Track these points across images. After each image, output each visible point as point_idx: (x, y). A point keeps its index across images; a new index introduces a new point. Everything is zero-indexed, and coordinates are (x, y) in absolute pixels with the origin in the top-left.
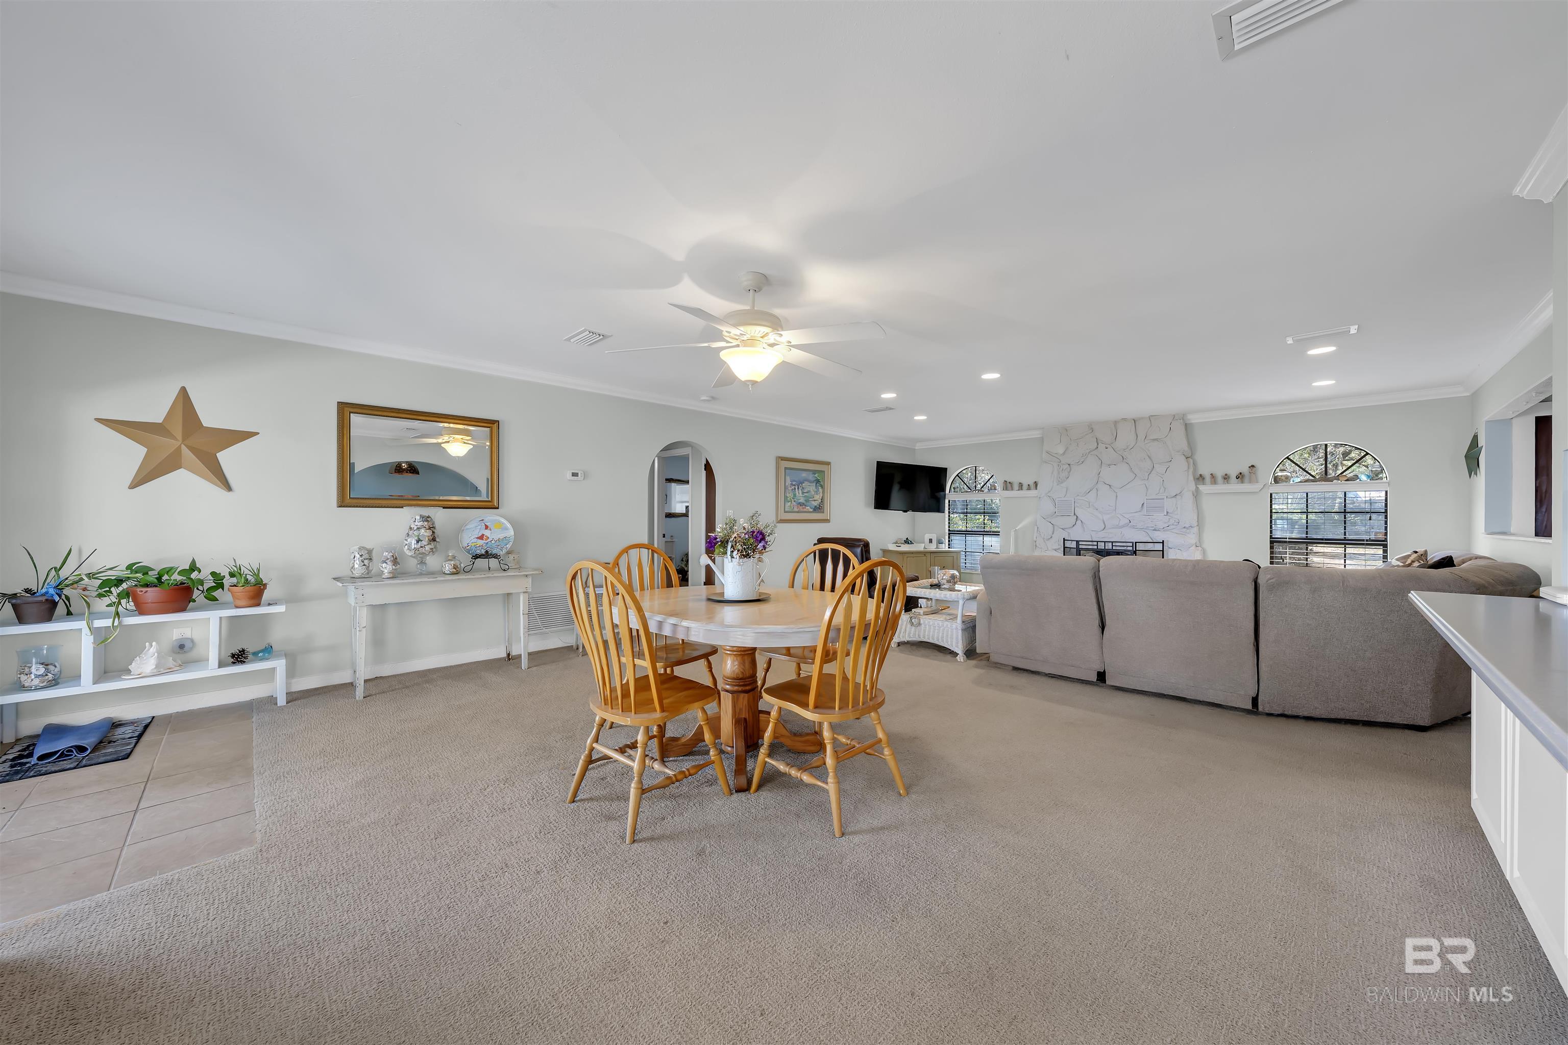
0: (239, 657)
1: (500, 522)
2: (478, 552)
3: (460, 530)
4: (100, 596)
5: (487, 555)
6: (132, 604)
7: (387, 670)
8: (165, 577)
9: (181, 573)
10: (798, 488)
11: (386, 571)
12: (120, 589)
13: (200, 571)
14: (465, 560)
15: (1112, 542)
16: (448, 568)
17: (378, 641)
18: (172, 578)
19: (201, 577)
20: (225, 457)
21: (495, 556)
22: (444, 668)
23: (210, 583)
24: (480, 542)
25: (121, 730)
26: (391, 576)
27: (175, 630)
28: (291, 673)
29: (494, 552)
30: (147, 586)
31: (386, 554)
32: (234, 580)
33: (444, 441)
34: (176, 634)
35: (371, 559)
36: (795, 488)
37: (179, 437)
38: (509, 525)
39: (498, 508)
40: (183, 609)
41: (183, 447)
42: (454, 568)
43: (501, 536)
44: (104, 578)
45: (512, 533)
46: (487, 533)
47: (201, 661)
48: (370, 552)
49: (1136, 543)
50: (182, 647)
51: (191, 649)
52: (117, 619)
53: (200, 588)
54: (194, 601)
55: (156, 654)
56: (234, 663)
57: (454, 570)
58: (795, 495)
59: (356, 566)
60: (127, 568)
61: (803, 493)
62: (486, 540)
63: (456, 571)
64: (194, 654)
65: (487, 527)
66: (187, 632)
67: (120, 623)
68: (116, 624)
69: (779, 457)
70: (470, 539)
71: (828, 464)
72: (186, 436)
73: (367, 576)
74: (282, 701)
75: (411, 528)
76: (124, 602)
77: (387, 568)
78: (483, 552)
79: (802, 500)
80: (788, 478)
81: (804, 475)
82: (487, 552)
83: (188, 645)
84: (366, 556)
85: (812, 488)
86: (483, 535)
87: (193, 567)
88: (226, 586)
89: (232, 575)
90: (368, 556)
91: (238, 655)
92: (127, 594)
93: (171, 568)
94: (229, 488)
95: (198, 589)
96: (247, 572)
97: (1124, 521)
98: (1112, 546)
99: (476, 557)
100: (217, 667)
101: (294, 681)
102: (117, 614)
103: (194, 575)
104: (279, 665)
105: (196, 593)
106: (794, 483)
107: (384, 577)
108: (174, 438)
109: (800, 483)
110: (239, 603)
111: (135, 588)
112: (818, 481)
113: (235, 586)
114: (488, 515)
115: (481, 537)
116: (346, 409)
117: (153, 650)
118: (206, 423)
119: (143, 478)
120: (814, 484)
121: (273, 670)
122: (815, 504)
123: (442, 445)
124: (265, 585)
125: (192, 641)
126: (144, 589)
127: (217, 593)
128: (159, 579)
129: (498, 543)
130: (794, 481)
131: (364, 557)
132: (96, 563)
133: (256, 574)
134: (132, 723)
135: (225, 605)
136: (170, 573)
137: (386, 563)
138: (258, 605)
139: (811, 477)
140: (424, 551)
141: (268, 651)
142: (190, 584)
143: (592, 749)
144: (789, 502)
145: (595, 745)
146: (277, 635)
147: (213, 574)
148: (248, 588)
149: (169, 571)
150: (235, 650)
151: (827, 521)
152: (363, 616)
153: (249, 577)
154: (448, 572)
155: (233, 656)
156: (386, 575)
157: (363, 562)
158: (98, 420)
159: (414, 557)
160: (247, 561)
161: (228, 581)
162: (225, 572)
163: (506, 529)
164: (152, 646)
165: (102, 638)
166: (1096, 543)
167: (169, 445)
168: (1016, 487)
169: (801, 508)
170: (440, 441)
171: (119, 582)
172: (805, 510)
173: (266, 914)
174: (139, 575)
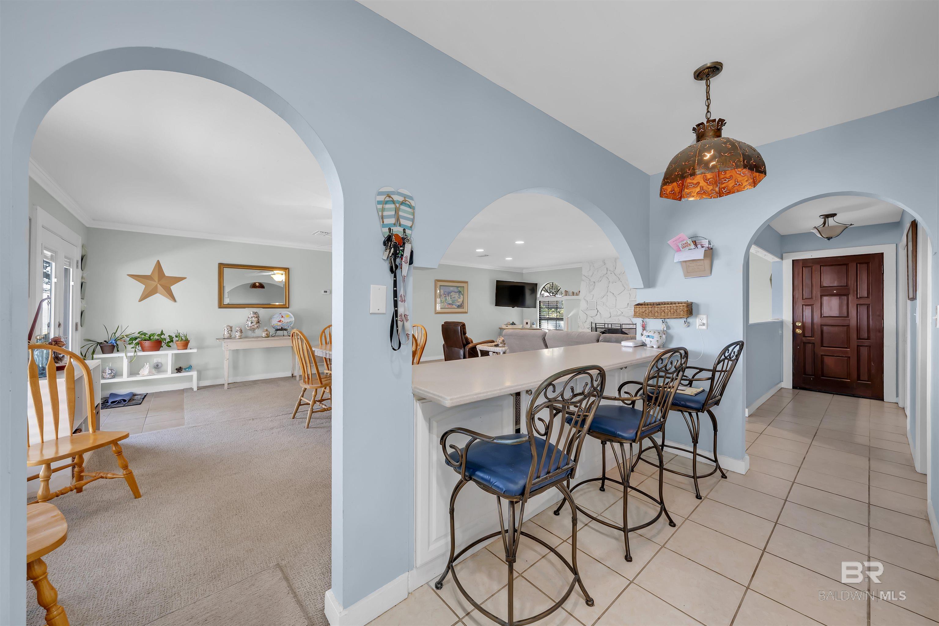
0: (179, 370)
1: (288, 314)
2: (278, 328)
3: (271, 318)
4: (130, 344)
5: (282, 329)
6: (140, 347)
7: (239, 379)
8: (152, 337)
9: (158, 335)
10: (448, 296)
11: (237, 336)
12: (136, 341)
13: (164, 335)
14: (272, 331)
15: (611, 324)
16: (264, 335)
17: (235, 366)
18: (154, 337)
19: (165, 337)
20: (174, 288)
21: (286, 330)
22: (264, 380)
23: (168, 340)
24: (279, 323)
25: (136, 397)
26: (240, 338)
27: (155, 359)
28: (199, 379)
29: (285, 328)
30: (145, 340)
31: (237, 328)
32: (177, 339)
33: (272, 274)
34: (155, 361)
35: (231, 330)
36: (446, 296)
37: (157, 280)
38: (292, 316)
39: (288, 308)
40: (158, 350)
41: (158, 285)
42: (267, 335)
43: (289, 321)
44: (131, 337)
45: (294, 319)
46: (282, 319)
47: (165, 371)
48: (231, 327)
49: (622, 324)
50: (157, 365)
51: (161, 366)
52: (135, 353)
53: (165, 342)
54: (162, 347)
55: (149, 367)
56: (177, 372)
57: (267, 336)
58: (446, 299)
59: (225, 334)
60: (138, 333)
61: (451, 298)
62: (282, 322)
63: (268, 336)
64: (162, 369)
65: (282, 317)
66: (160, 360)
67: (136, 354)
68: (135, 355)
69: (437, 280)
70: (275, 322)
71: (467, 282)
72: (159, 280)
73: (230, 338)
74: (195, 389)
75: (249, 317)
76: (137, 346)
77: (238, 334)
78: (280, 328)
79: (450, 302)
80: (442, 291)
81: (452, 289)
82: (282, 328)
83: (160, 365)
84: (230, 329)
85: (457, 295)
86: (281, 320)
87: (162, 333)
88: (174, 341)
89: (176, 337)
90: (231, 329)
91: (179, 369)
92: (138, 344)
93: (154, 334)
94: (175, 301)
95: (164, 342)
96: (182, 335)
97: (619, 313)
98: (611, 326)
99: (277, 330)
100: (171, 373)
101: (200, 382)
102: (135, 351)
103: (162, 337)
104: (194, 374)
105: (163, 344)
106: (446, 293)
107: (236, 338)
108: (155, 281)
109: (449, 293)
110: (180, 348)
111: (141, 341)
112: (460, 292)
113: (177, 341)
114: (284, 311)
115: (280, 321)
116: (221, 266)
117: (147, 366)
118: (167, 274)
119: (144, 297)
120: (458, 293)
121: (192, 376)
122: (459, 304)
123: (271, 276)
124: (189, 341)
125: (161, 363)
126: (145, 342)
127: (171, 344)
128: (150, 338)
129: (287, 324)
130: (446, 292)
131: (228, 330)
132: (128, 332)
133: (186, 337)
134: (140, 395)
135: (174, 349)
136: (154, 336)
137: (237, 332)
138: (186, 349)
139: (456, 289)
140: (254, 327)
141: (190, 368)
142: (161, 340)
143: (301, 400)
144: (442, 303)
145: (302, 398)
146: (194, 362)
147: (169, 336)
148: (182, 342)
149: (153, 335)
150: (178, 367)
151: (466, 313)
152: (227, 354)
153: (183, 338)
154: (264, 337)
155: (177, 369)
156: (238, 337)
157: (228, 332)
158: (128, 275)
159: (250, 330)
160: (182, 331)
161: (175, 339)
162: (174, 336)
163: (291, 317)
164: (147, 364)
165: (131, 360)
166: (604, 325)
167: (153, 284)
168: (571, 293)
169: (450, 306)
170: (270, 274)
171: (136, 339)
172: (452, 307)
173: (188, 438)
174: (143, 336)
